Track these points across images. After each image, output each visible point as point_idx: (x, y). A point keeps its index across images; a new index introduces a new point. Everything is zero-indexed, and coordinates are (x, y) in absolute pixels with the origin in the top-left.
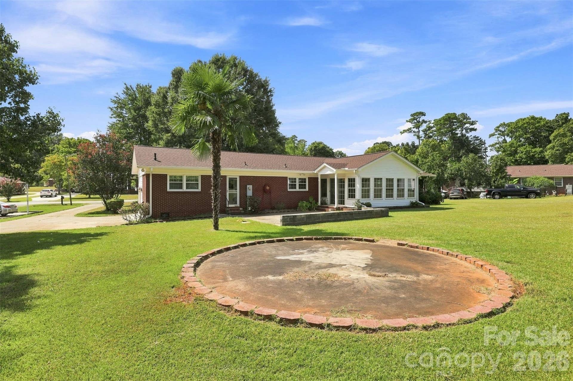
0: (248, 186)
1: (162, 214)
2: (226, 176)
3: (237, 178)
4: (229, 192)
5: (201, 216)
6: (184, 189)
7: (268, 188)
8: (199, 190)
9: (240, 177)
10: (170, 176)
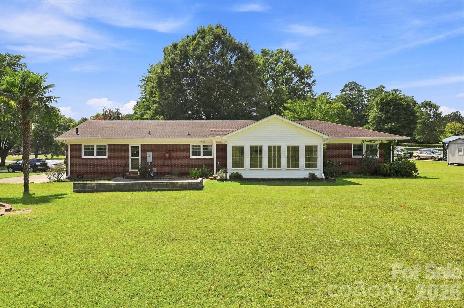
0: (148, 153)
1: (78, 175)
2: (129, 145)
3: (139, 146)
4: (132, 158)
5: (101, 179)
6: (95, 156)
7: (167, 155)
8: (106, 157)
9: (142, 145)
10: (85, 146)
